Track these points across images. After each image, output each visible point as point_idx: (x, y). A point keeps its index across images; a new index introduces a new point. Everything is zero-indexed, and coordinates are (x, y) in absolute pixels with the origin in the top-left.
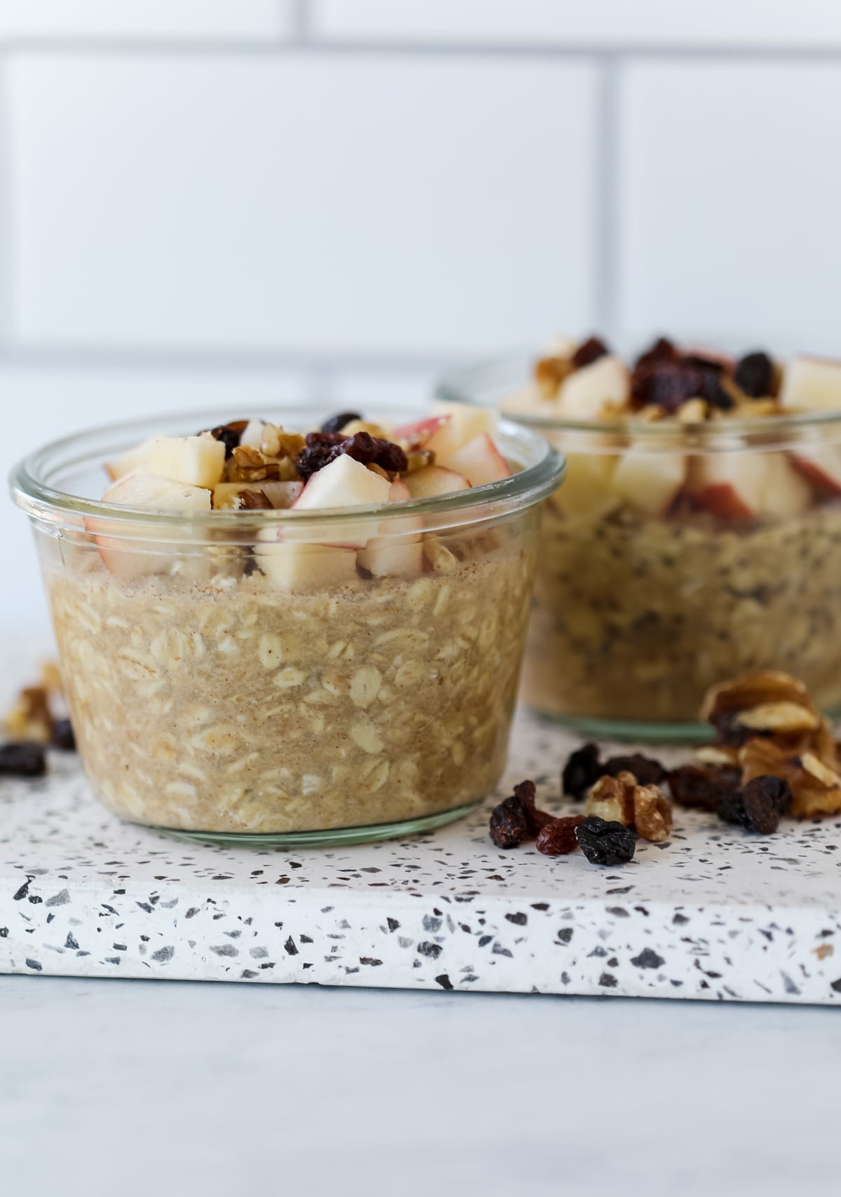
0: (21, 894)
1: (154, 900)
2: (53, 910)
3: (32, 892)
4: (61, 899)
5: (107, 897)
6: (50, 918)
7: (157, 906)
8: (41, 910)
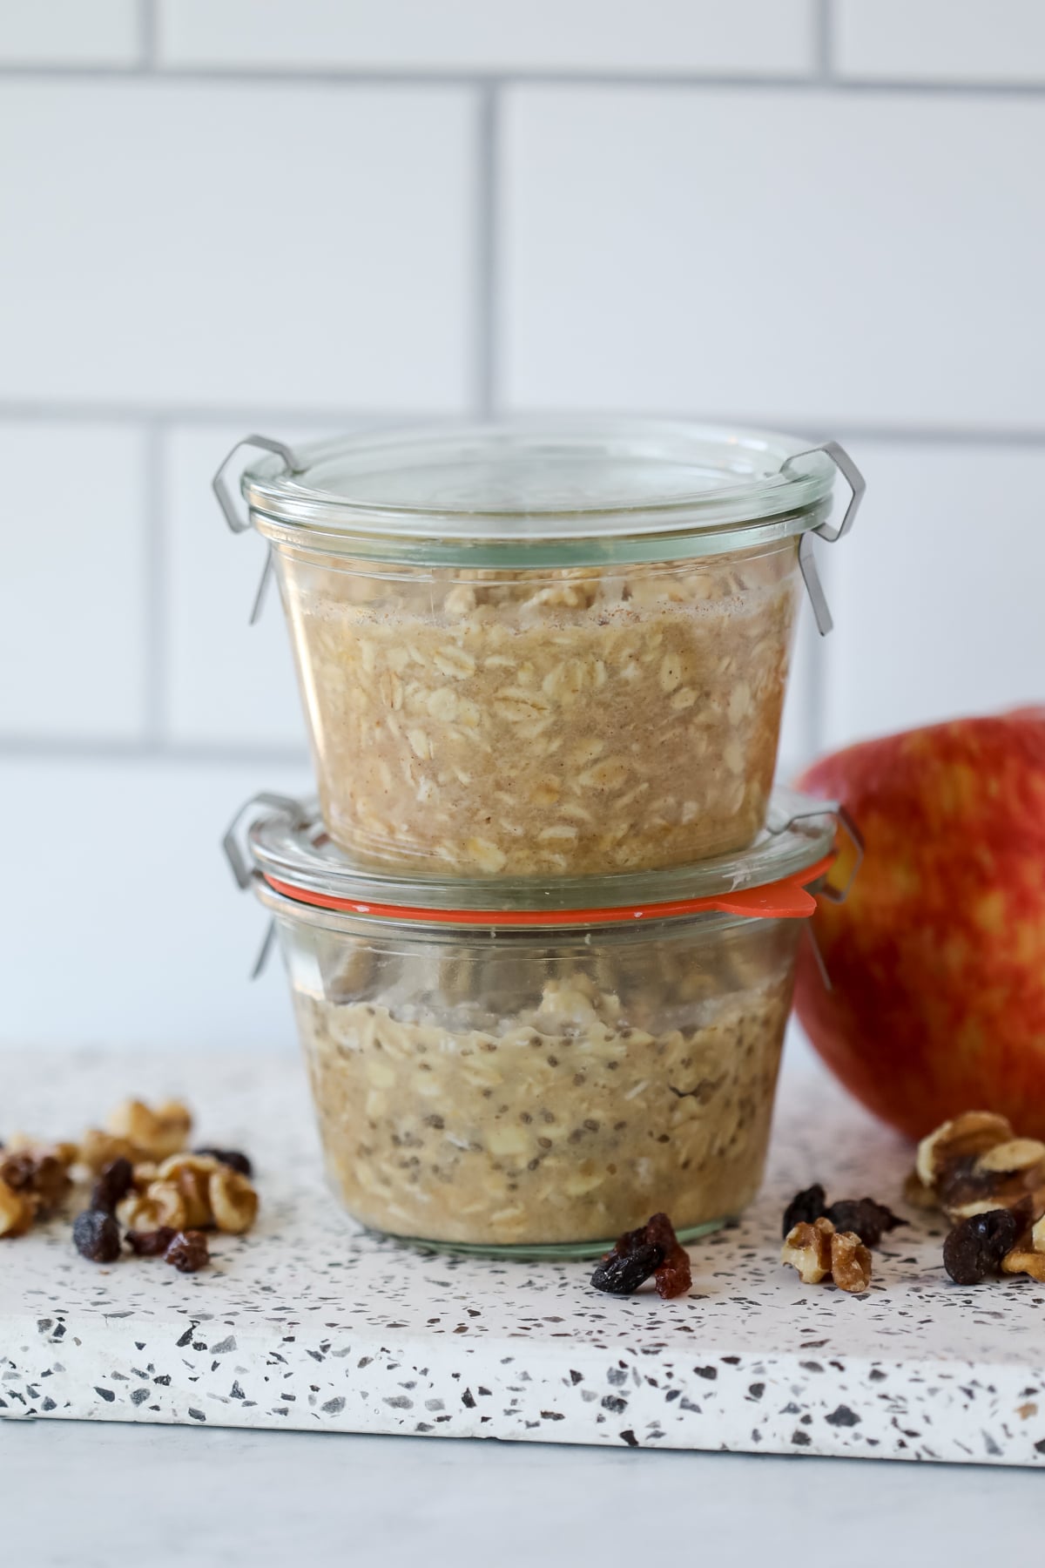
0: (184, 1340)
1: (325, 1348)
2: (218, 1357)
3: (196, 1338)
4: (227, 1346)
5: (275, 1344)
6: (215, 1366)
7: (328, 1355)
8: (206, 1357)
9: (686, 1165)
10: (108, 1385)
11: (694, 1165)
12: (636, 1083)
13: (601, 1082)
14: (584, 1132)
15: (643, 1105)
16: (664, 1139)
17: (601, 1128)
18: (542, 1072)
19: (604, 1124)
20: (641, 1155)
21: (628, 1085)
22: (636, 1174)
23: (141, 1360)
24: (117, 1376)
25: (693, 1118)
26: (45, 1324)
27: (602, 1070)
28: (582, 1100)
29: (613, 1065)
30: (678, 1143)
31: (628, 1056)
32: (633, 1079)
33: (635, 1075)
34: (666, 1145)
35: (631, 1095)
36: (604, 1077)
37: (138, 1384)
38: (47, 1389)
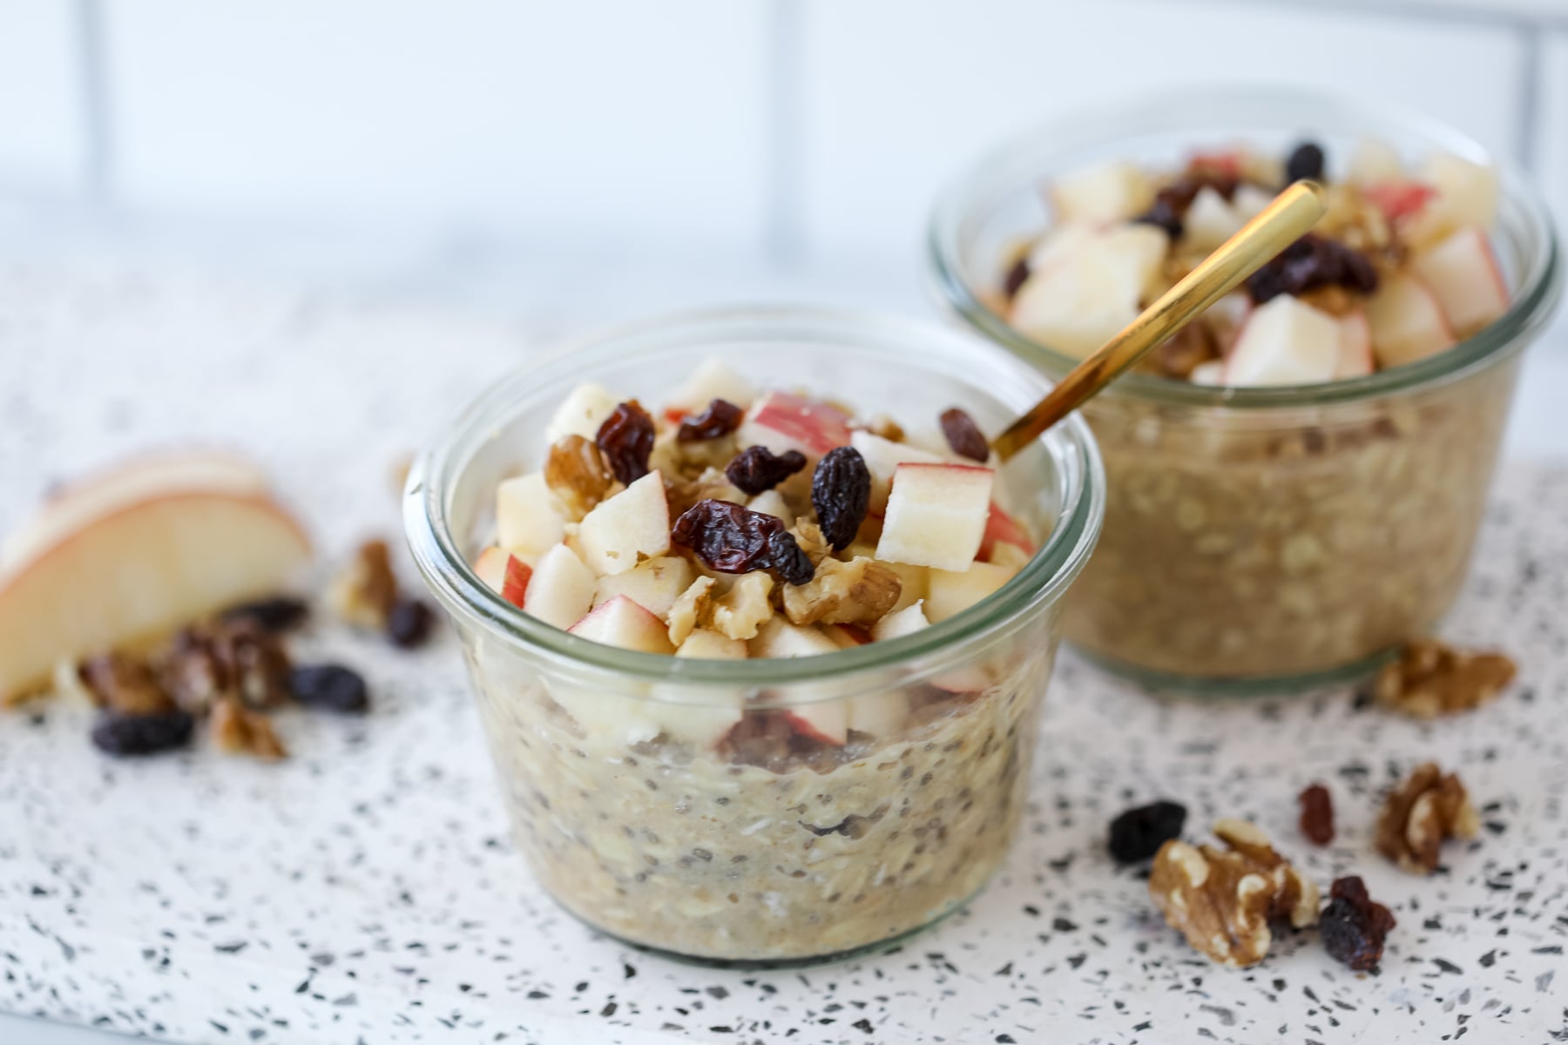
0: (303, 988)
1: (457, 1018)
2: (342, 1010)
3: (315, 987)
4: (349, 1000)
5: (402, 1005)
6: (337, 1017)
7: (460, 1024)
8: (325, 1010)
9: (835, 898)
10: (224, 1019)
11: (845, 898)
12: (755, 819)
13: (711, 815)
14: (694, 860)
15: (767, 841)
16: (799, 874)
17: (715, 858)
18: (641, 793)
19: (718, 855)
20: (769, 888)
21: (742, 821)
22: (766, 907)
23: (257, 1002)
24: (231, 1012)
25: (840, 854)
26: (149, 954)
27: (711, 804)
28: (689, 829)
29: (724, 801)
30: (819, 879)
31: (742, 792)
32: (749, 816)
33: (752, 812)
34: (802, 880)
35: (749, 831)
36: (712, 810)
37: (255, 1023)
38: (156, 1013)
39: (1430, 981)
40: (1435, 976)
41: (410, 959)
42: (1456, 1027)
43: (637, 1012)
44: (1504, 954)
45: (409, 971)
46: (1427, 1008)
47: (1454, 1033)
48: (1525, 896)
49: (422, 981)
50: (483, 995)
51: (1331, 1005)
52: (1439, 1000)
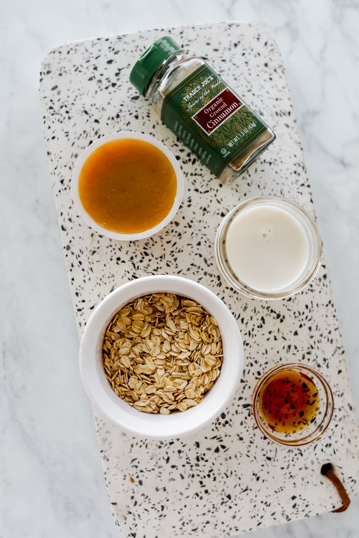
39: (162, 459)
40: (164, 459)
41: (76, 263)
42: (150, 469)
43: (81, 315)
44: (177, 469)
45: (73, 266)
46: (153, 462)
47: (148, 470)
48: (197, 465)
49: (71, 270)
50: (72, 284)
51: (145, 444)
52: (157, 463)
